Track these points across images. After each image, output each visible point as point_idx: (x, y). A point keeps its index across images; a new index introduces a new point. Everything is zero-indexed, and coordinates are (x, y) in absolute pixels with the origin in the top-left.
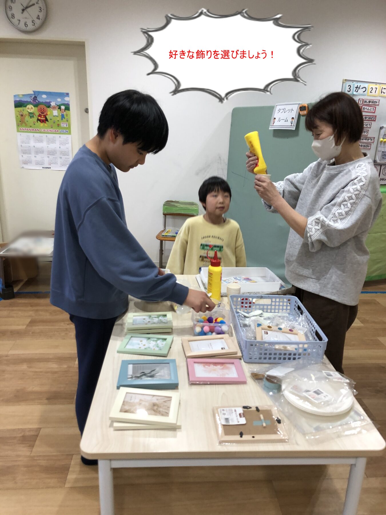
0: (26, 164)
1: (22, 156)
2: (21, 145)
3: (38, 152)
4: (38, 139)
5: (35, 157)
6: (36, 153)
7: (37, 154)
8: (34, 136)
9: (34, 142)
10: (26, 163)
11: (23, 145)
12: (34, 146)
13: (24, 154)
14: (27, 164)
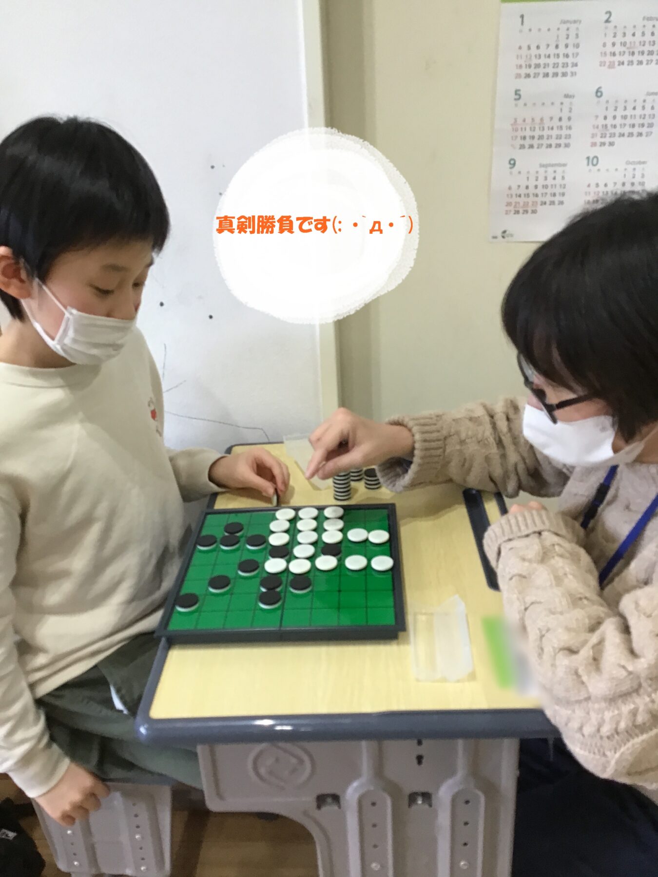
0: (526, 212)
1: (513, 163)
2: (517, 92)
3: (618, 131)
4: (629, 39)
5: (592, 161)
6: (598, 140)
7: (607, 140)
8: (607, 21)
9: (602, 64)
10: (526, 204)
11: (528, 87)
12: (599, 93)
13: (522, 147)
14: (534, 212)
